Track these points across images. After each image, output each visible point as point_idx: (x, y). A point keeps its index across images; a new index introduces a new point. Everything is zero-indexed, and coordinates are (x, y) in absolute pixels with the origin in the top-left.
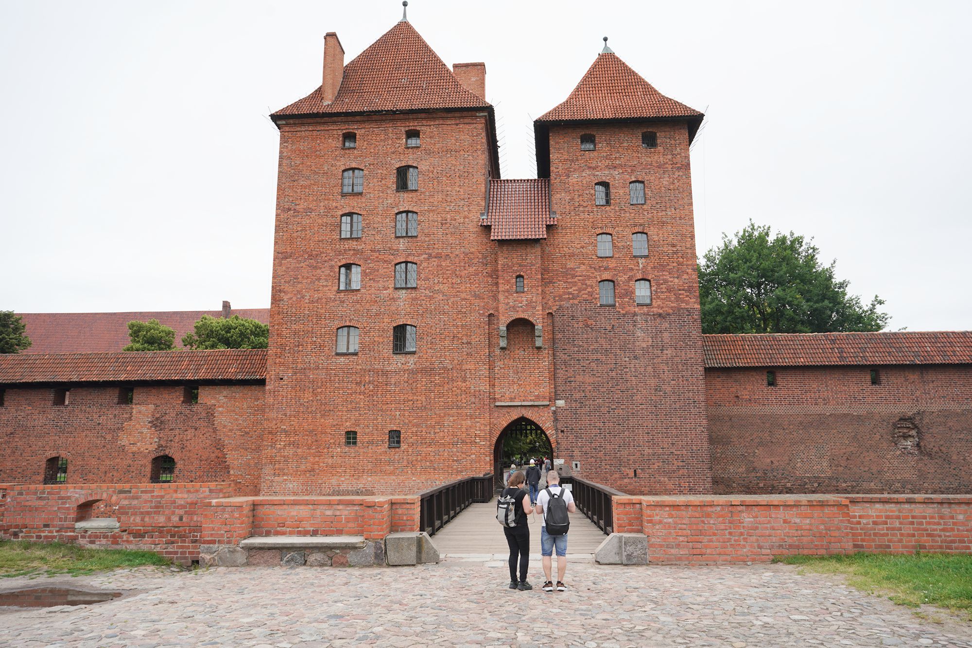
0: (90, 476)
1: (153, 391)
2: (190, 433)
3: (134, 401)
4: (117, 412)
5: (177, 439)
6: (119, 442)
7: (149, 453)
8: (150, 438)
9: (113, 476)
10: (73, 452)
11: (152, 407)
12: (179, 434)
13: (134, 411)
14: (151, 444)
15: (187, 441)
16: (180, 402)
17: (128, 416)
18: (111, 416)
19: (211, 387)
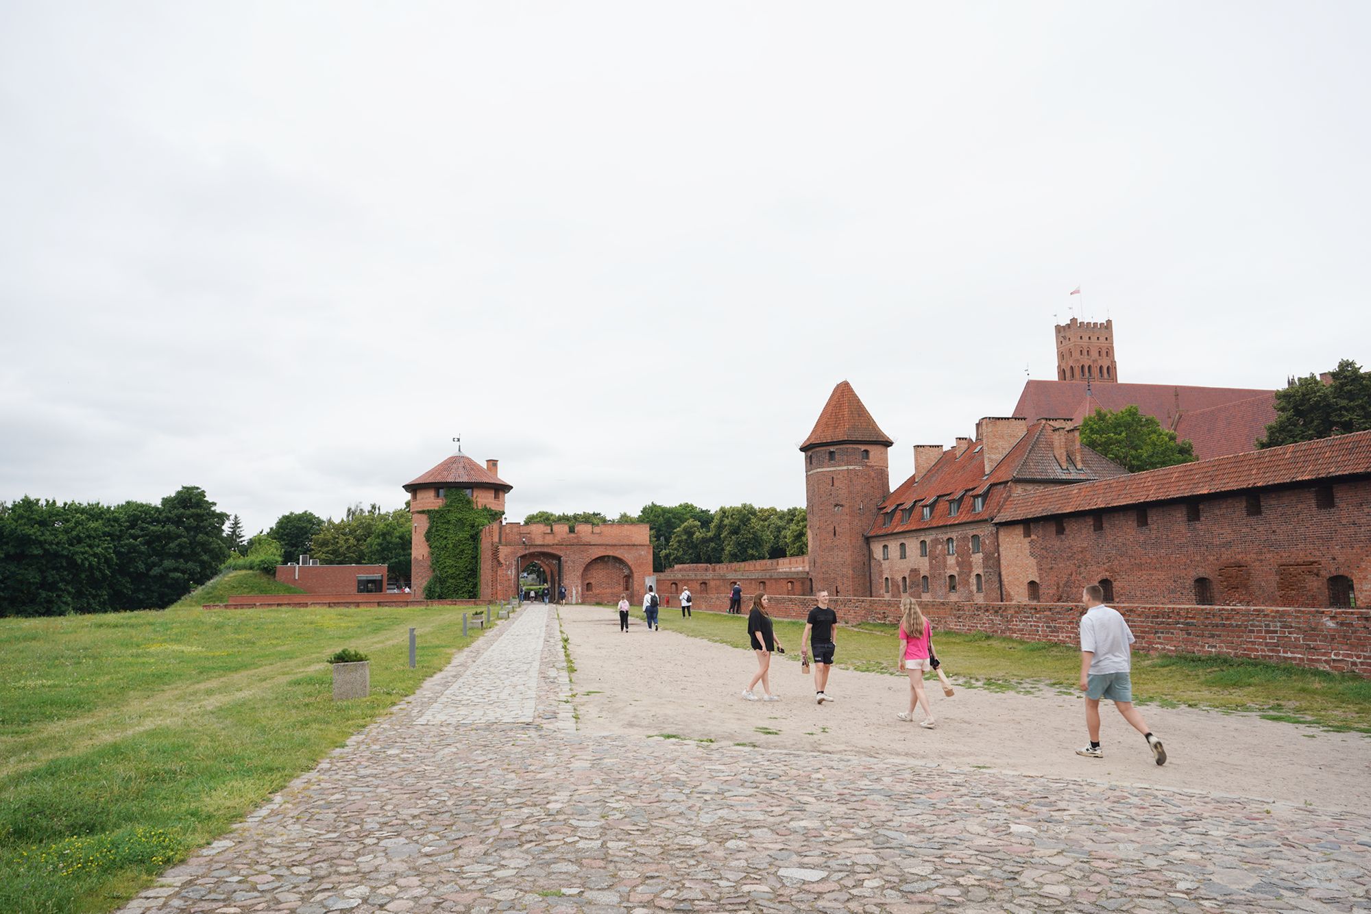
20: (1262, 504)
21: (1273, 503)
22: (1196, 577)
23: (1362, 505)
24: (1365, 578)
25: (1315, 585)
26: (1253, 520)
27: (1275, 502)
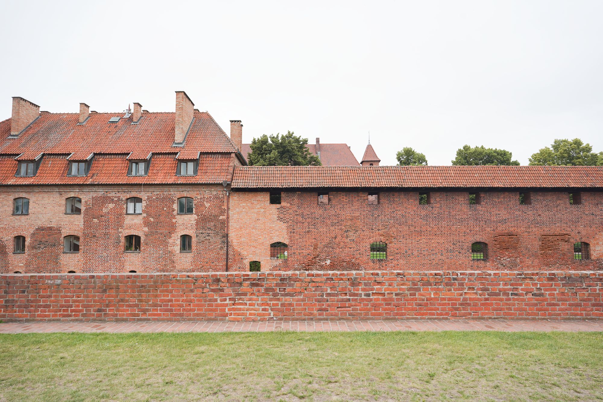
20: (532, 198)
21: (539, 198)
22: (474, 241)
23: (598, 205)
24: (598, 244)
25: (565, 247)
26: (524, 207)
27: (542, 198)
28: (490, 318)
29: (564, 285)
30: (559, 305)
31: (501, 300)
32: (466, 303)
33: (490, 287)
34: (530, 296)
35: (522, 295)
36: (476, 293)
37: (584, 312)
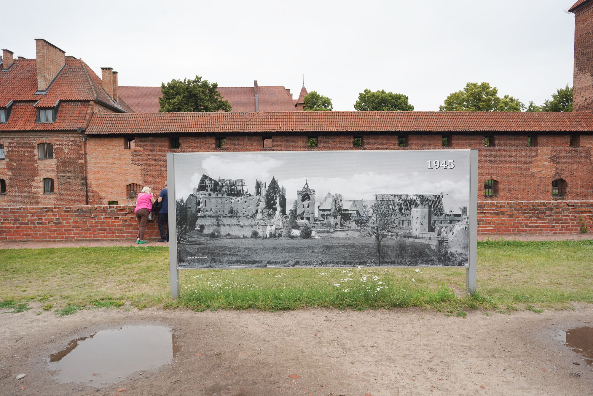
0: (514, 192)
1: (550, 138)
2: (576, 165)
3: (539, 145)
4: (528, 152)
5: (567, 169)
6: (530, 171)
7: (550, 177)
8: (550, 168)
9: (528, 191)
10: (502, 177)
11: (550, 148)
12: (569, 166)
13: (539, 151)
14: (551, 172)
15: (574, 170)
16: (568, 146)
17: (535, 154)
18: (524, 154)
19: (588, 136)
20: (364, 141)
21: (371, 141)
27: (374, 141)
28: (21, 241)
29: (77, 216)
30: (73, 231)
31: (30, 228)
32: (2, 231)
33: (20, 218)
34: (52, 224)
35: (45, 223)
36: (10, 223)
37: (92, 235)
